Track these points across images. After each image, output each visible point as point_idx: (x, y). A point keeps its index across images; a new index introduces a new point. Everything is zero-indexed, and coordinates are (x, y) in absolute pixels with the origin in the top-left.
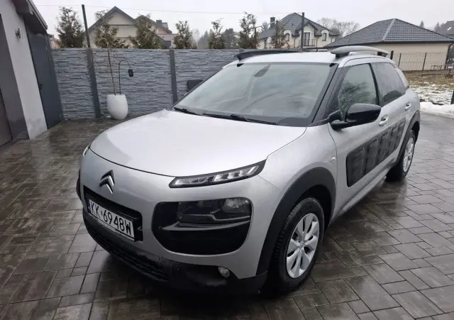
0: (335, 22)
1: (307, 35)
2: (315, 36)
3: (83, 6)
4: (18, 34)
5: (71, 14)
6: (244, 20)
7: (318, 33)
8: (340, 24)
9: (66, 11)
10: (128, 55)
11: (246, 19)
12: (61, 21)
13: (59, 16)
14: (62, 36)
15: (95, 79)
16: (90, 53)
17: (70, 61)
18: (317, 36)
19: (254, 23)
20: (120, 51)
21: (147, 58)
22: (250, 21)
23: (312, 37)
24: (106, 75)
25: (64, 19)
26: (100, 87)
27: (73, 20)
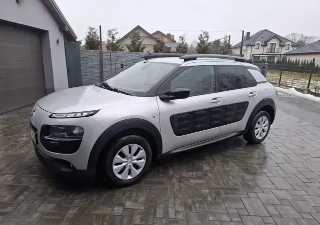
0: (302, 36)
1: (274, 45)
2: (280, 46)
3: (100, 26)
4: (58, 42)
5: (94, 31)
6: (201, 35)
7: (282, 44)
8: (306, 38)
9: (91, 29)
10: (123, 55)
11: (203, 35)
12: (88, 34)
13: (87, 32)
14: (87, 43)
15: (102, 68)
16: (101, 53)
17: (90, 57)
18: (282, 46)
19: (208, 37)
20: (118, 53)
21: (135, 57)
22: (205, 35)
23: (277, 46)
24: (108, 67)
25: (90, 33)
26: (105, 73)
27: (95, 34)
